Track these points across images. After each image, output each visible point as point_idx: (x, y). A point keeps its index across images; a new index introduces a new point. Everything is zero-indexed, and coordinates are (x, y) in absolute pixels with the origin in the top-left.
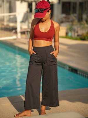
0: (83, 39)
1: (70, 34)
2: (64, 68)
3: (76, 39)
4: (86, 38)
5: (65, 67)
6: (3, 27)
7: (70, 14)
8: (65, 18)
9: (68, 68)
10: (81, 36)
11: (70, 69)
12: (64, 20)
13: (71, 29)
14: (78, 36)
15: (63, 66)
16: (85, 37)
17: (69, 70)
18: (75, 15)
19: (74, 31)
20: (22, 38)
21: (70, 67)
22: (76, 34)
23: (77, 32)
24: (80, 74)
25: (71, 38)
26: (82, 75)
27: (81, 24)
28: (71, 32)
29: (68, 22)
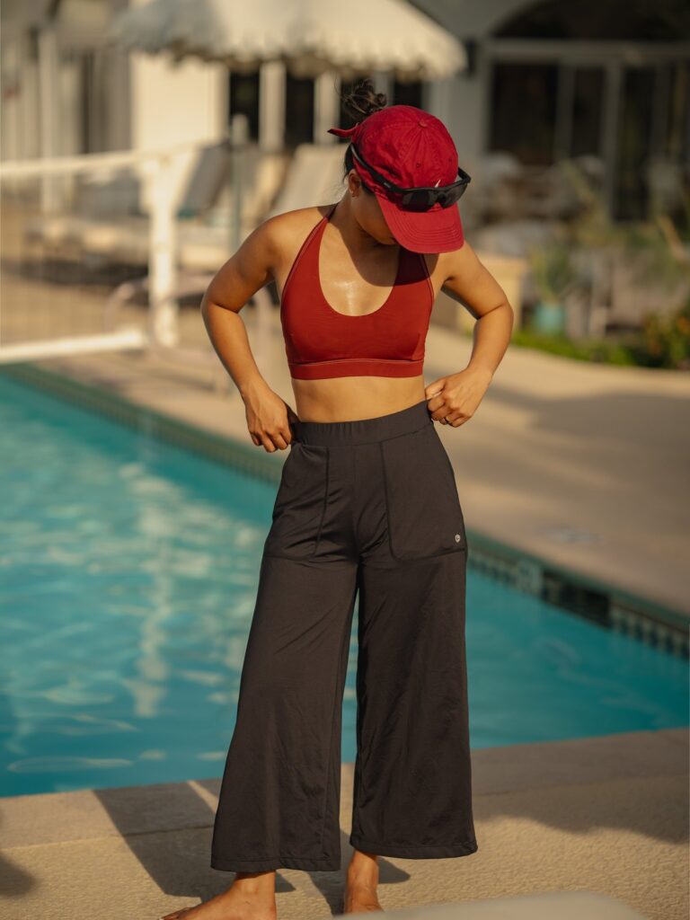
0: (652, 359)
1: (549, 316)
2: (509, 580)
3: (600, 357)
4: (677, 349)
5: (514, 571)
6: (38, 252)
7: (549, 162)
8: (516, 185)
9: (536, 582)
10: (639, 329)
11: (554, 586)
12: (505, 200)
13: (559, 278)
14: (612, 328)
15: (502, 567)
16: (663, 341)
17: (545, 595)
18: (592, 165)
19: (586, 289)
20: (184, 341)
21: (550, 574)
22: (599, 318)
23: (608, 302)
24: (625, 629)
25: (562, 347)
26: (639, 634)
27: (637, 244)
28: (562, 300)
29: (539, 217)
